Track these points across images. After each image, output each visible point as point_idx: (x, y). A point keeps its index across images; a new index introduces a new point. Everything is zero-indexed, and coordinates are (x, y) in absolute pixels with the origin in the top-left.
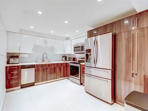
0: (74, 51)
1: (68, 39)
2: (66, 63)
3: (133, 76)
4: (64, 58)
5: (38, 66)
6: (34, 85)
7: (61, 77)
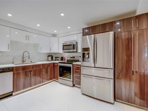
0: (63, 49)
1: (54, 35)
2: (54, 63)
3: (133, 74)
4: (50, 57)
5: (17, 68)
6: (12, 95)
7: (48, 80)
